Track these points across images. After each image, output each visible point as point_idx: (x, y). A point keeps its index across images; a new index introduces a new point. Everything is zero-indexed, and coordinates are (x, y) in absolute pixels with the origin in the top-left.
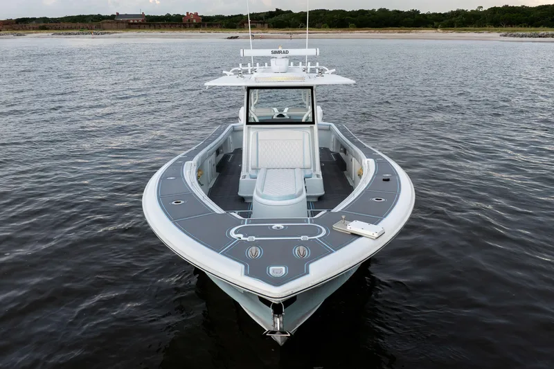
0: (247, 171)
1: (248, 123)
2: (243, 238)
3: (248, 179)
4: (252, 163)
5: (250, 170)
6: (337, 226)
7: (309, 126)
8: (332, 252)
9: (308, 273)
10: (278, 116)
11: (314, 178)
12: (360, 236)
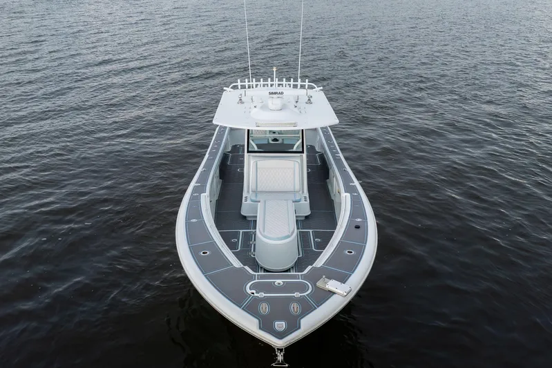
0: (248, 192)
1: (248, 152)
2: (256, 295)
3: (249, 202)
4: (252, 186)
5: (251, 192)
6: (319, 284)
7: (299, 155)
8: (315, 308)
9: (299, 328)
10: (273, 140)
11: (303, 202)
12: (334, 293)
